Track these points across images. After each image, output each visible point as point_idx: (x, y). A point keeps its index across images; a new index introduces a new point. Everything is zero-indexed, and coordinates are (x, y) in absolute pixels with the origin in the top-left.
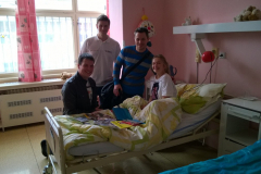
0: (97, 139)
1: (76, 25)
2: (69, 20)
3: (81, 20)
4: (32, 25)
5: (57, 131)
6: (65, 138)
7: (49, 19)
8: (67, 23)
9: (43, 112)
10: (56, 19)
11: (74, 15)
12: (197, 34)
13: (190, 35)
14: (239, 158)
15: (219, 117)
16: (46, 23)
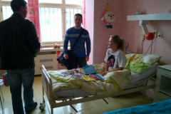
0: (73, 86)
1: (64, 13)
2: (60, 10)
3: (67, 10)
4: (36, 13)
5: (48, 80)
6: (54, 84)
7: (47, 9)
8: (58, 12)
9: (41, 68)
10: (51, 9)
11: (63, 7)
12: (143, 21)
13: (138, 21)
14: (167, 105)
15: (155, 77)
16: (45, 11)
